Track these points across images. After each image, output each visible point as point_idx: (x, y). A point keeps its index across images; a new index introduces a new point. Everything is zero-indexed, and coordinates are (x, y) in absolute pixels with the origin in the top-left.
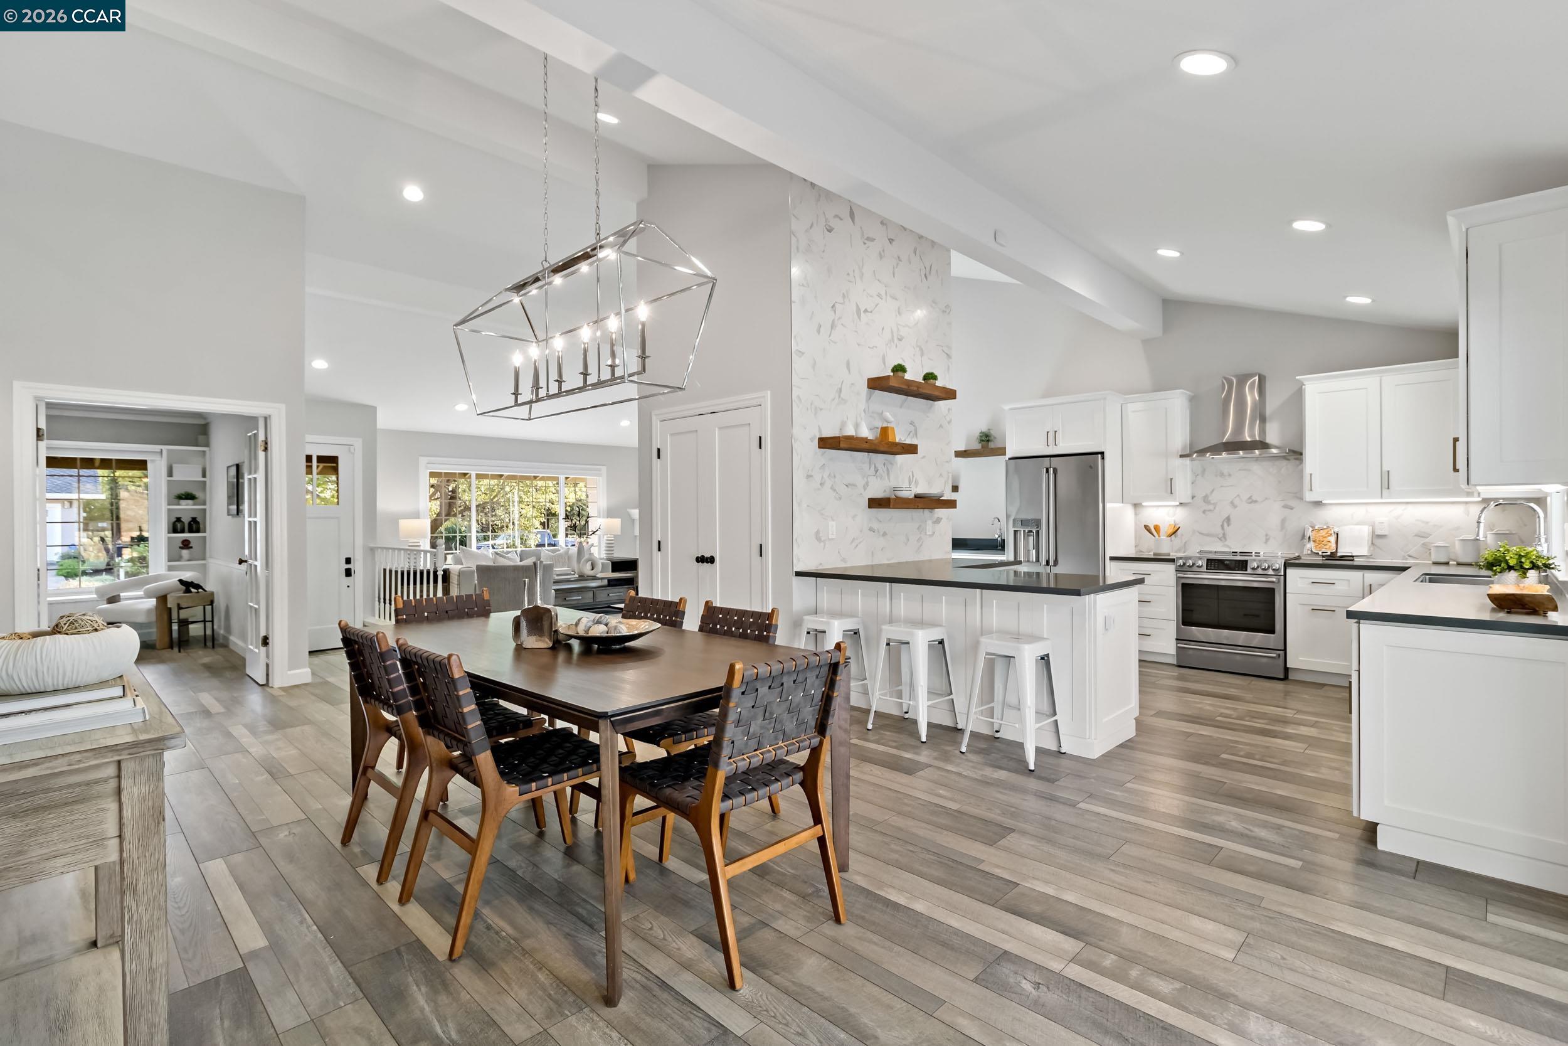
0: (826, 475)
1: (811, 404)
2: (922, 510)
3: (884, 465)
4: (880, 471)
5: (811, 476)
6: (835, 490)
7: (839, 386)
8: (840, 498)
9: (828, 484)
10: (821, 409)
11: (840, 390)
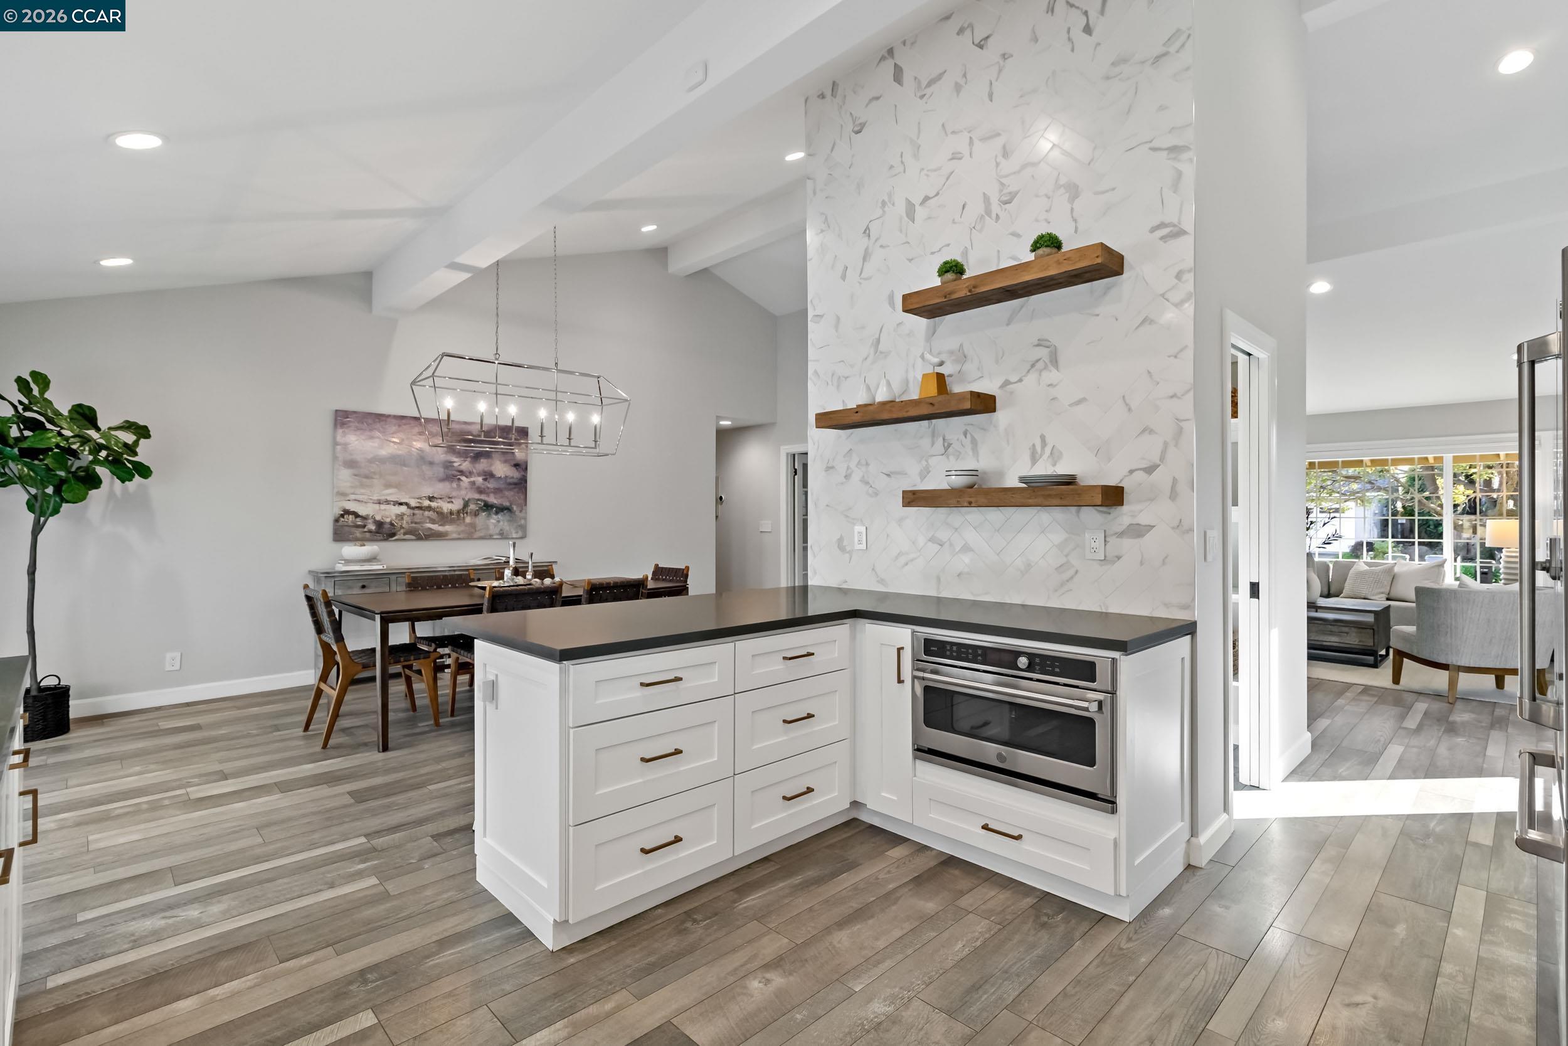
0: (853, 465)
1: (833, 375)
2: (1074, 509)
3: (965, 434)
4: (956, 445)
5: (833, 467)
6: (867, 483)
7: (877, 336)
8: (876, 494)
9: (856, 477)
10: (846, 378)
11: (878, 341)
